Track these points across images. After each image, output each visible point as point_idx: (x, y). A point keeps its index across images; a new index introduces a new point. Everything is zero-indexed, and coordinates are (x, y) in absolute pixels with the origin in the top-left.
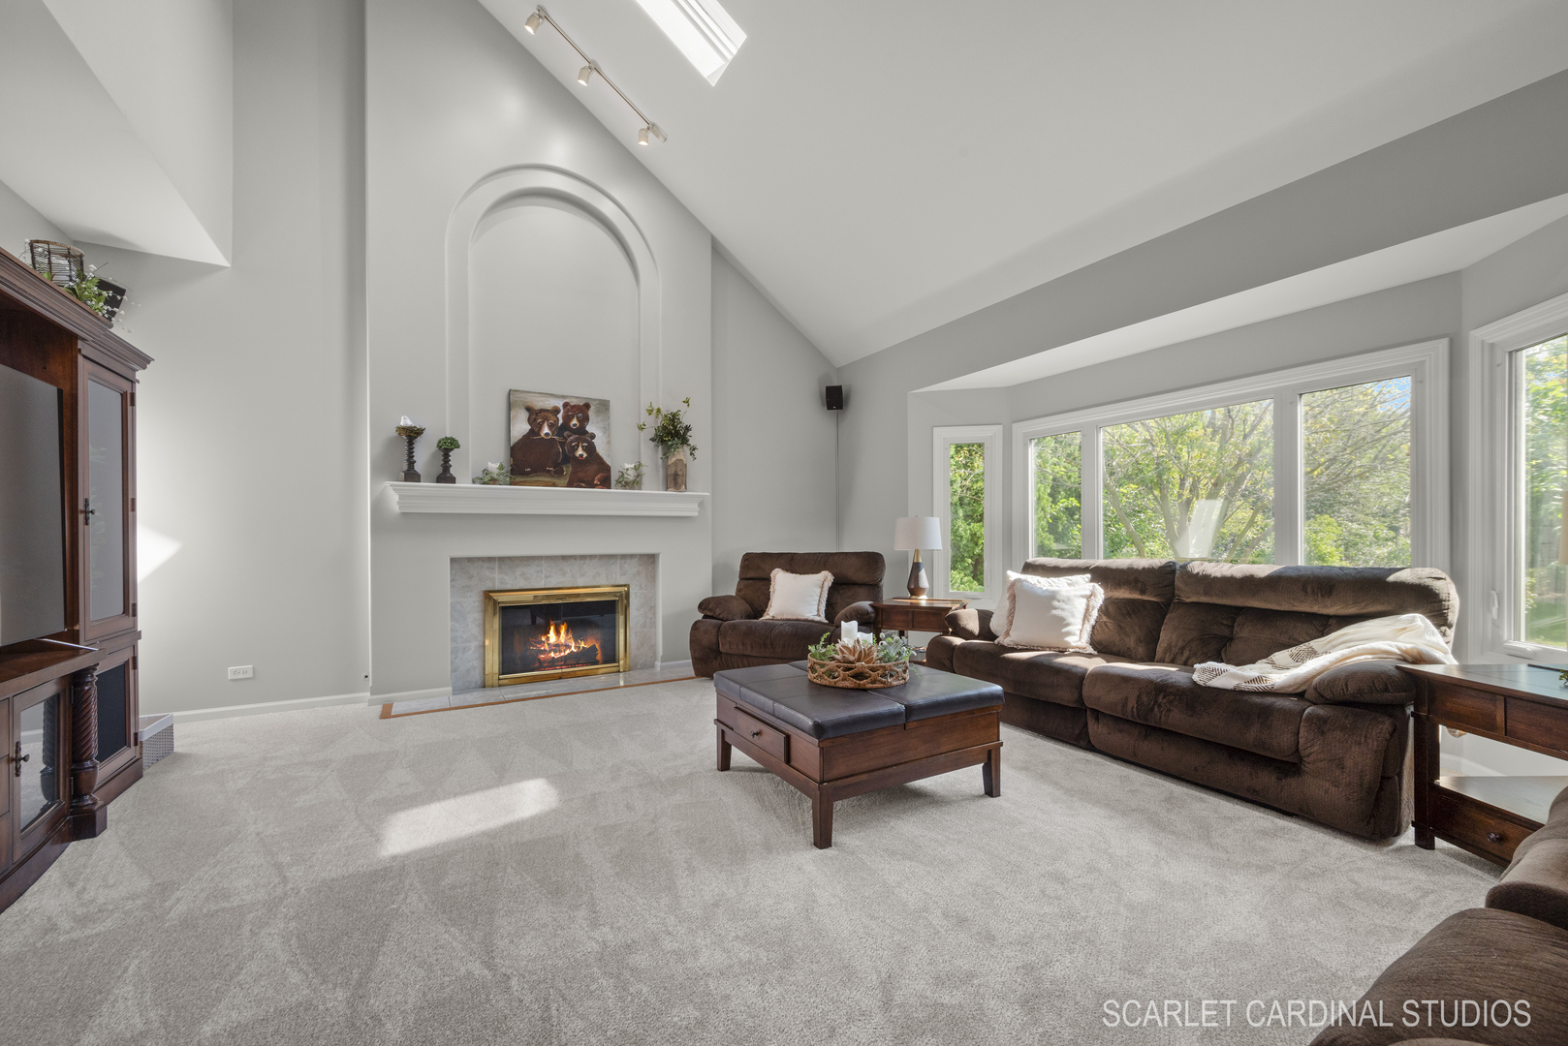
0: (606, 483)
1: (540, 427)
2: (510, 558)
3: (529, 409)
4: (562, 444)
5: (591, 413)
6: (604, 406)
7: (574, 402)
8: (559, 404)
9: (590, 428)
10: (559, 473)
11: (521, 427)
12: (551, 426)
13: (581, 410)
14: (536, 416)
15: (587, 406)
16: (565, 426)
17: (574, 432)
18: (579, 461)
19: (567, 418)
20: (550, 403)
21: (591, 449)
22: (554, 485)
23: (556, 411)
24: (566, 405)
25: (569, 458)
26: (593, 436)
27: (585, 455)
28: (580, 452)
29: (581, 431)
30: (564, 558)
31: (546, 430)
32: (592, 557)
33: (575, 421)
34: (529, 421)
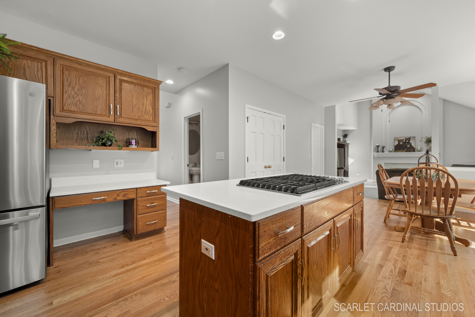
0: (414, 151)
1: (400, 143)
2: (395, 163)
3: (398, 140)
4: (404, 145)
5: (411, 139)
6: (414, 138)
7: (407, 138)
8: (404, 138)
9: (410, 142)
10: (404, 150)
11: (397, 143)
12: (402, 142)
13: (409, 139)
14: (399, 141)
15: (410, 138)
16: (405, 142)
17: (407, 143)
18: (408, 148)
19: (406, 141)
20: (402, 139)
21: (411, 145)
22: (403, 152)
23: (403, 140)
24: (405, 138)
25: (406, 147)
26: (411, 143)
27: (409, 146)
28: (408, 146)
29: (409, 143)
30: (405, 164)
31: (401, 143)
32: (411, 164)
33: (407, 141)
34: (398, 142)
